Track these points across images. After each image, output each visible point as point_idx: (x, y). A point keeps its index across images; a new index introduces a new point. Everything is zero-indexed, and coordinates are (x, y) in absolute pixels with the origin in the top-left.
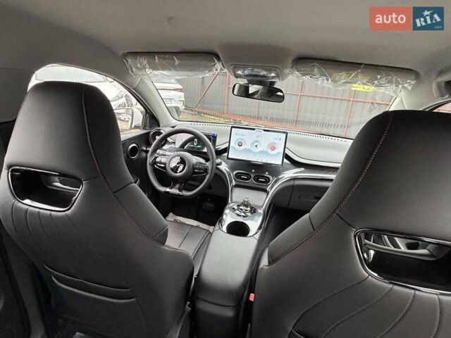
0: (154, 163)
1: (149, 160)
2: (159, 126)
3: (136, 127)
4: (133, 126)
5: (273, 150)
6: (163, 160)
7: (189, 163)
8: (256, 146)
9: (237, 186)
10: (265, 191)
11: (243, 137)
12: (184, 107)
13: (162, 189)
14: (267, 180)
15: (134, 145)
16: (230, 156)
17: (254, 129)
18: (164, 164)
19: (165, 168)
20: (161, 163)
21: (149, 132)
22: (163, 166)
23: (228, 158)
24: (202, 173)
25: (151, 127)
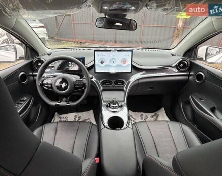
0: (42, 85)
1: (38, 84)
2: (39, 56)
3: (21, 58)
4: (18, 58)
5: (124, 63)
6: (49, 82)
7: (70, 81)
8: (113, 62)
9: (104, 90)
10: (122, 90)
11: (103, 57)
12: (47, 37)
13: (54, 103)
14: (123, 83)
15: (22, 73)
16: (96, 71)
17: (110, 51)
18: (51, 85)
19: (52, 88)
20: (48, 84)
21: (32, 62)
22: (50, 86)
23: (95, 73)
24: (82, 88)
25: (32, 57)
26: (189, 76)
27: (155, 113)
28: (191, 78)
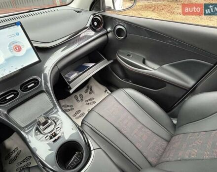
10: (42, 92)
14: (36, 82)
26: (107, 33)
27: (86, 86)
28: (110, 35)
